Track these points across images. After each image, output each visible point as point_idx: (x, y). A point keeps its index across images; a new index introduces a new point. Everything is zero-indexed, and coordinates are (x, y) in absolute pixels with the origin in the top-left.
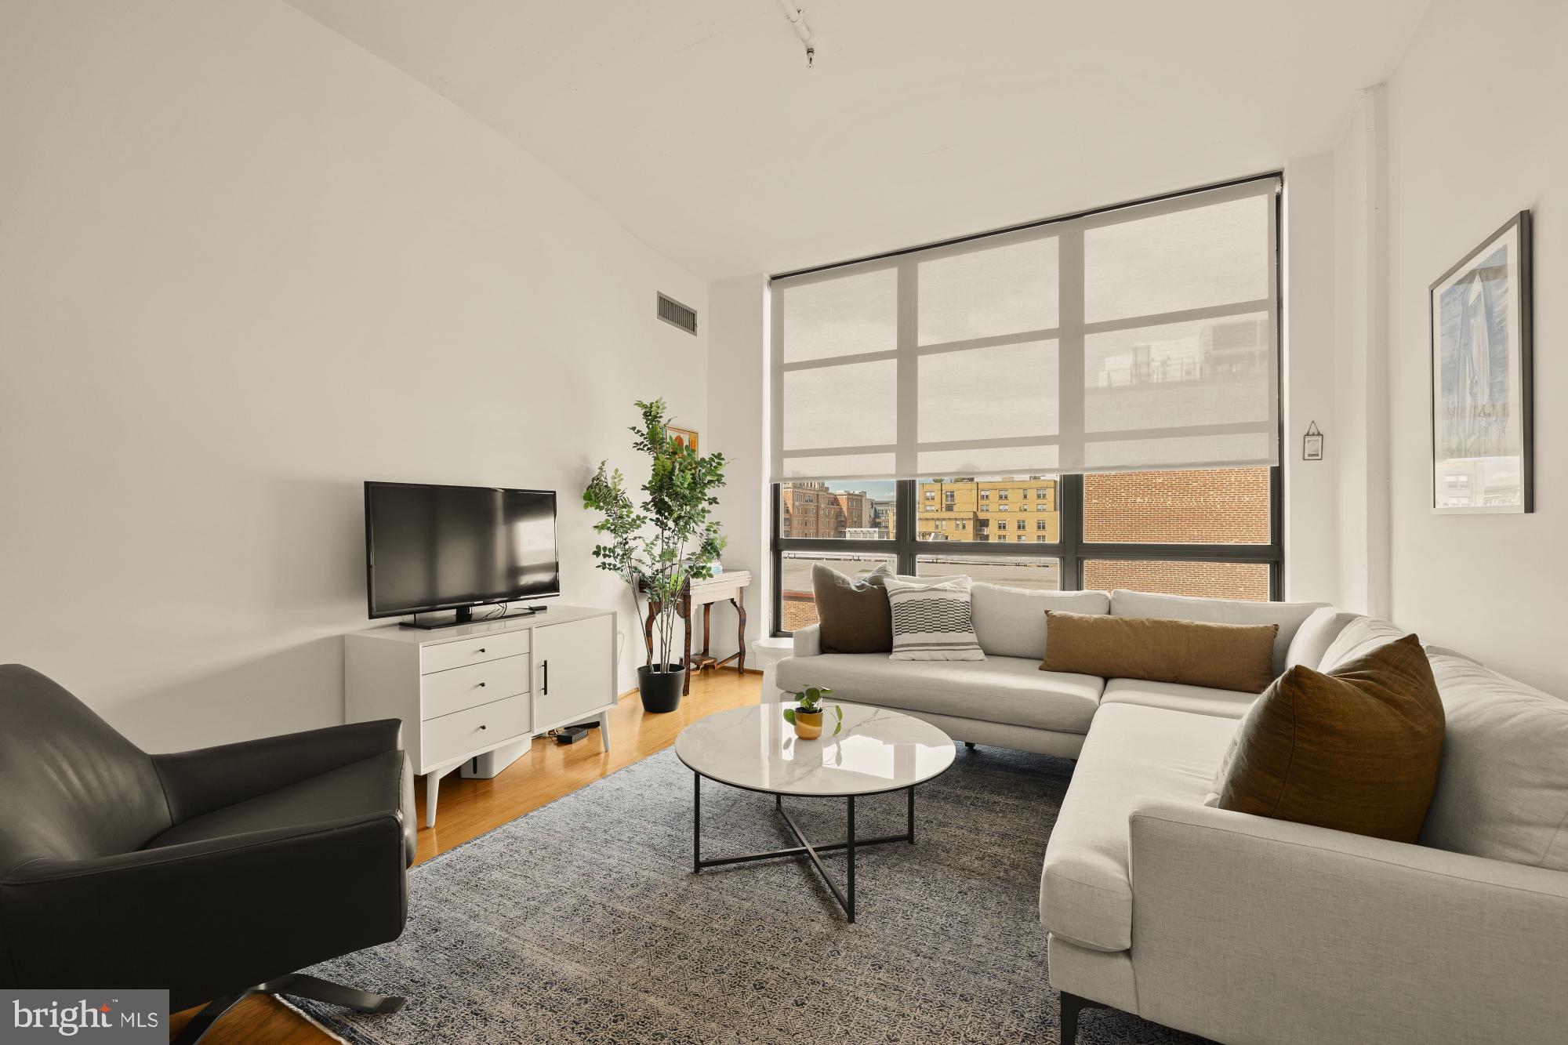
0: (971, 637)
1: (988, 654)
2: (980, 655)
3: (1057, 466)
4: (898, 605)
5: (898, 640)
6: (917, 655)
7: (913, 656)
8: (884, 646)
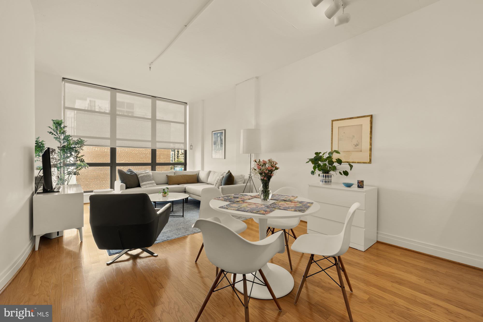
0: (153, 182)
1: (157, 184)
2: (155, 185)
3: (151, 147)
4: (141, 177)
5: (141, 184)
6: (150, 185)
7: (146, 186)
8: (139, 186)
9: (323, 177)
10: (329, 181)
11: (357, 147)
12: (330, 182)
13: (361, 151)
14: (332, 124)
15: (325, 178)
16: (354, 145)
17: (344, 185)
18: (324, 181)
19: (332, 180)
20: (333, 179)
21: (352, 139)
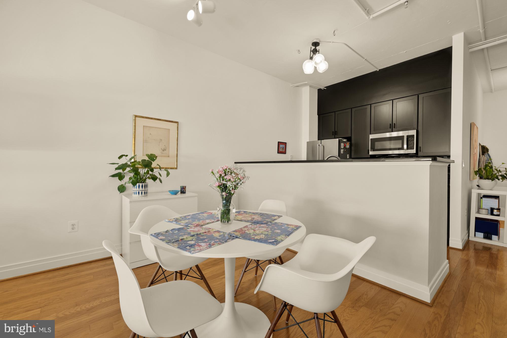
9: (142, 188)
10: (146, 191)
11: (165, 152)
12: (146, 194)
13: (169, 157)
14: (135, 120)
15: (145, 188)
16: (161, 149)
17: (170, 193)
18: (143, 192)
19: (149, 191)
20: (150, 189)
21: (159, 143)
